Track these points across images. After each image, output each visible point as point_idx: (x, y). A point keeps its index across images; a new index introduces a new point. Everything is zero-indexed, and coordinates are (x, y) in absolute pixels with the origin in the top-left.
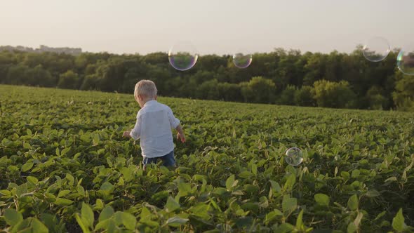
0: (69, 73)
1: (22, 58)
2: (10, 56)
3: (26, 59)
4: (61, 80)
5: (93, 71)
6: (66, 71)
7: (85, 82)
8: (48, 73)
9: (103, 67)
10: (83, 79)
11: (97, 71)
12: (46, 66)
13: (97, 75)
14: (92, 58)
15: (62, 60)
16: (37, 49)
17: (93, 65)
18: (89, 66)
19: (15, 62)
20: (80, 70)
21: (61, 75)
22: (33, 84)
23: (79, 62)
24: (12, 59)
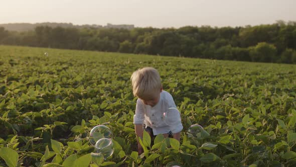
0: (126, 42)
1: (95, 33)
2: (88, 31)
3: (98, 33)
4: (121, 47)
5: (142, 40)
6: (124, 41)
7: (136, 48)
8: (112, 42)
9: (149, 37)
10: (135, 46)
11: (145, 40)
12: (111, 37)
13: (144, 43)
14: (141, 31)
15: (121, 33)
16: (105, 27)
17: (142, 36)
18: (140, 37)
19: (91, 36)
20: (133, 40)
21: (121, 44)
22: (103, 50)
23: (133, 34)
24: (90, 33)
